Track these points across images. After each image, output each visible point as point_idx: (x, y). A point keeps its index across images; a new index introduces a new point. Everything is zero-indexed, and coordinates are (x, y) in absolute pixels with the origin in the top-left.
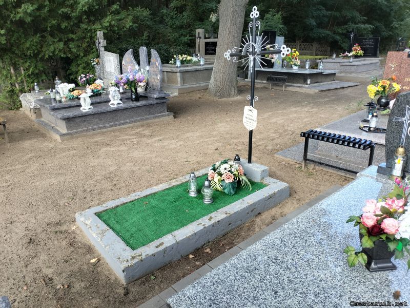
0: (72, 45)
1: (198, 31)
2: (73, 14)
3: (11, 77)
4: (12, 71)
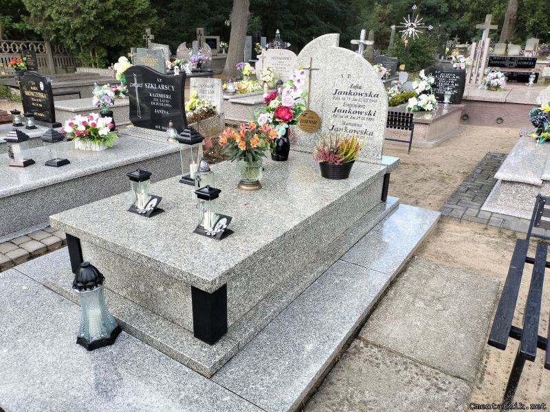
0: (128, 38)
2: (132, 16)
3: (90, 59)
4: (91, 55)
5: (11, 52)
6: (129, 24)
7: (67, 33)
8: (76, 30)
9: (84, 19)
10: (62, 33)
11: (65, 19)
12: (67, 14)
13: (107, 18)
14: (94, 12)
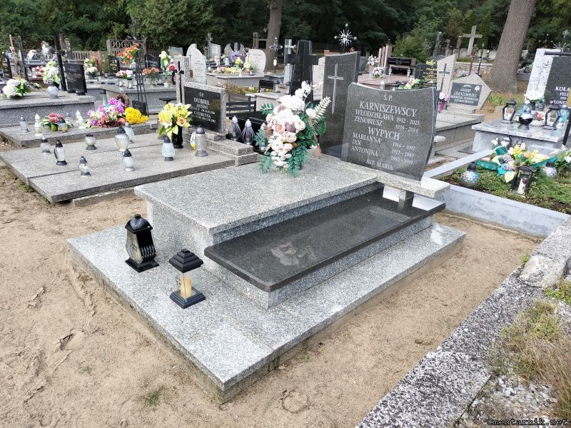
1: (254, 33)
2: (199, 25)
5: (121, 47)
6: (197, 30)
7: (155, 36)
8: (160, 34)
9: (165, 27)
10: (151, 36)
11: (153, 27)
12: (155, 24)
13: (180, 26)
14: (171, 23)
